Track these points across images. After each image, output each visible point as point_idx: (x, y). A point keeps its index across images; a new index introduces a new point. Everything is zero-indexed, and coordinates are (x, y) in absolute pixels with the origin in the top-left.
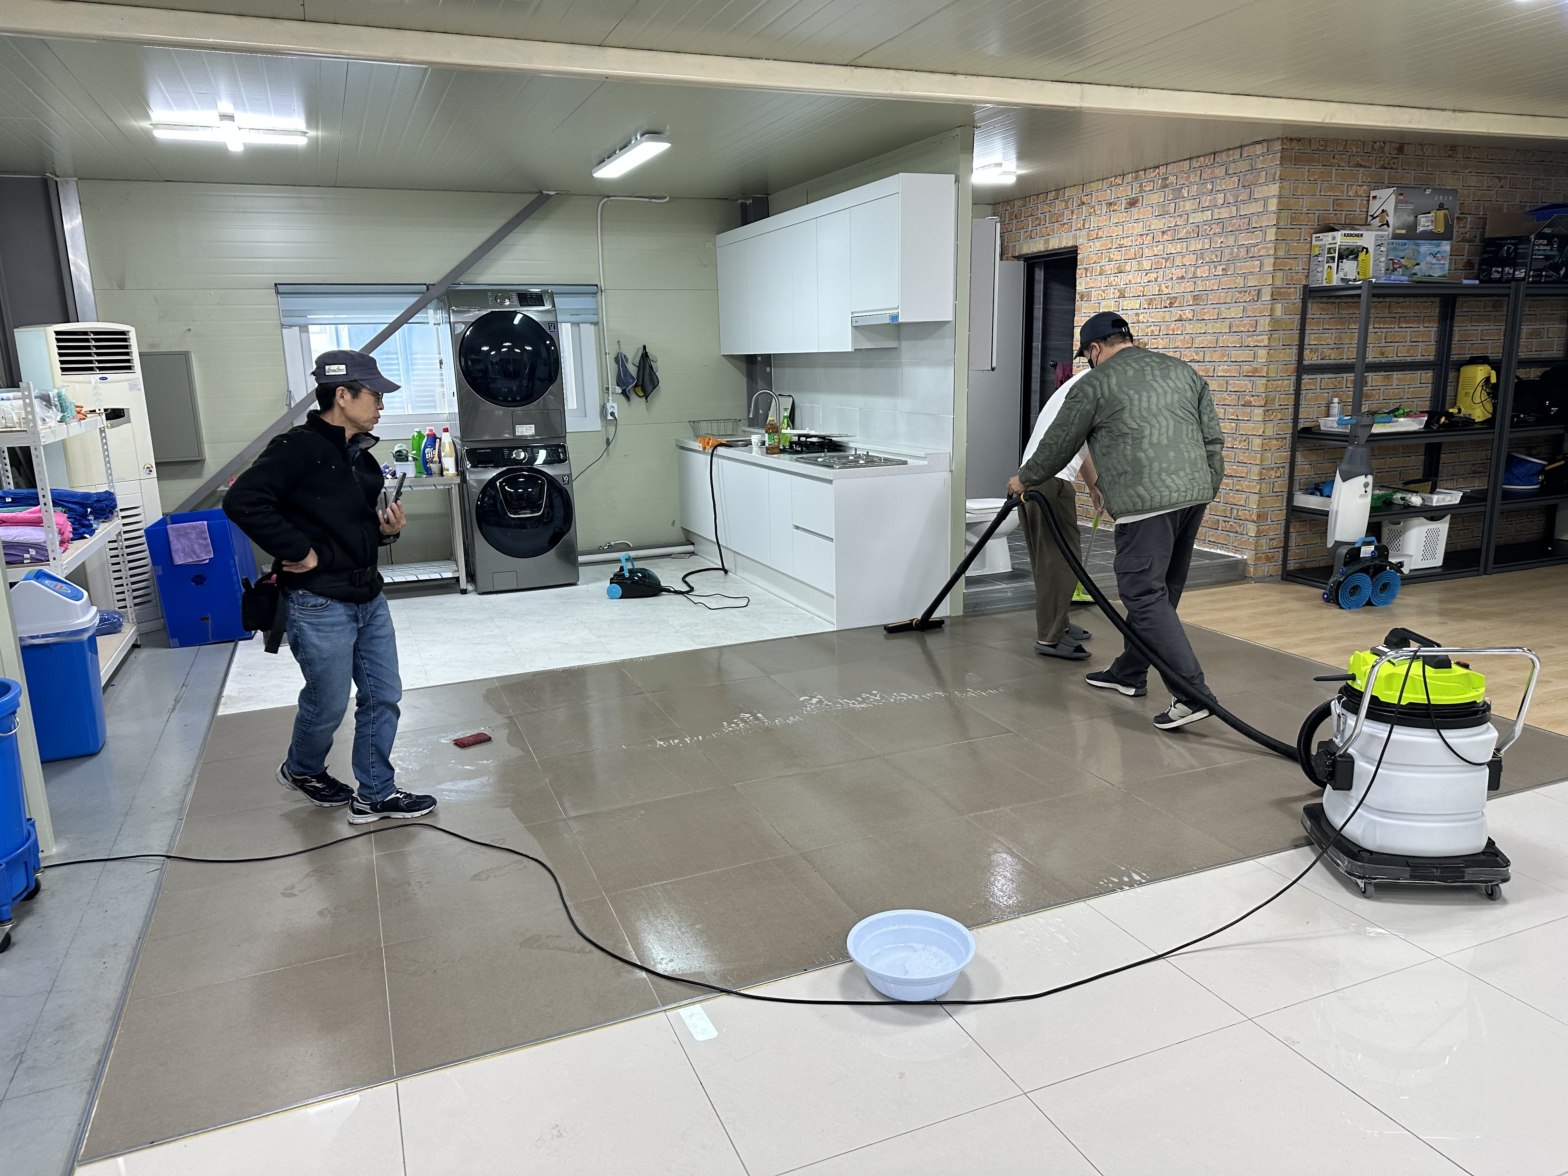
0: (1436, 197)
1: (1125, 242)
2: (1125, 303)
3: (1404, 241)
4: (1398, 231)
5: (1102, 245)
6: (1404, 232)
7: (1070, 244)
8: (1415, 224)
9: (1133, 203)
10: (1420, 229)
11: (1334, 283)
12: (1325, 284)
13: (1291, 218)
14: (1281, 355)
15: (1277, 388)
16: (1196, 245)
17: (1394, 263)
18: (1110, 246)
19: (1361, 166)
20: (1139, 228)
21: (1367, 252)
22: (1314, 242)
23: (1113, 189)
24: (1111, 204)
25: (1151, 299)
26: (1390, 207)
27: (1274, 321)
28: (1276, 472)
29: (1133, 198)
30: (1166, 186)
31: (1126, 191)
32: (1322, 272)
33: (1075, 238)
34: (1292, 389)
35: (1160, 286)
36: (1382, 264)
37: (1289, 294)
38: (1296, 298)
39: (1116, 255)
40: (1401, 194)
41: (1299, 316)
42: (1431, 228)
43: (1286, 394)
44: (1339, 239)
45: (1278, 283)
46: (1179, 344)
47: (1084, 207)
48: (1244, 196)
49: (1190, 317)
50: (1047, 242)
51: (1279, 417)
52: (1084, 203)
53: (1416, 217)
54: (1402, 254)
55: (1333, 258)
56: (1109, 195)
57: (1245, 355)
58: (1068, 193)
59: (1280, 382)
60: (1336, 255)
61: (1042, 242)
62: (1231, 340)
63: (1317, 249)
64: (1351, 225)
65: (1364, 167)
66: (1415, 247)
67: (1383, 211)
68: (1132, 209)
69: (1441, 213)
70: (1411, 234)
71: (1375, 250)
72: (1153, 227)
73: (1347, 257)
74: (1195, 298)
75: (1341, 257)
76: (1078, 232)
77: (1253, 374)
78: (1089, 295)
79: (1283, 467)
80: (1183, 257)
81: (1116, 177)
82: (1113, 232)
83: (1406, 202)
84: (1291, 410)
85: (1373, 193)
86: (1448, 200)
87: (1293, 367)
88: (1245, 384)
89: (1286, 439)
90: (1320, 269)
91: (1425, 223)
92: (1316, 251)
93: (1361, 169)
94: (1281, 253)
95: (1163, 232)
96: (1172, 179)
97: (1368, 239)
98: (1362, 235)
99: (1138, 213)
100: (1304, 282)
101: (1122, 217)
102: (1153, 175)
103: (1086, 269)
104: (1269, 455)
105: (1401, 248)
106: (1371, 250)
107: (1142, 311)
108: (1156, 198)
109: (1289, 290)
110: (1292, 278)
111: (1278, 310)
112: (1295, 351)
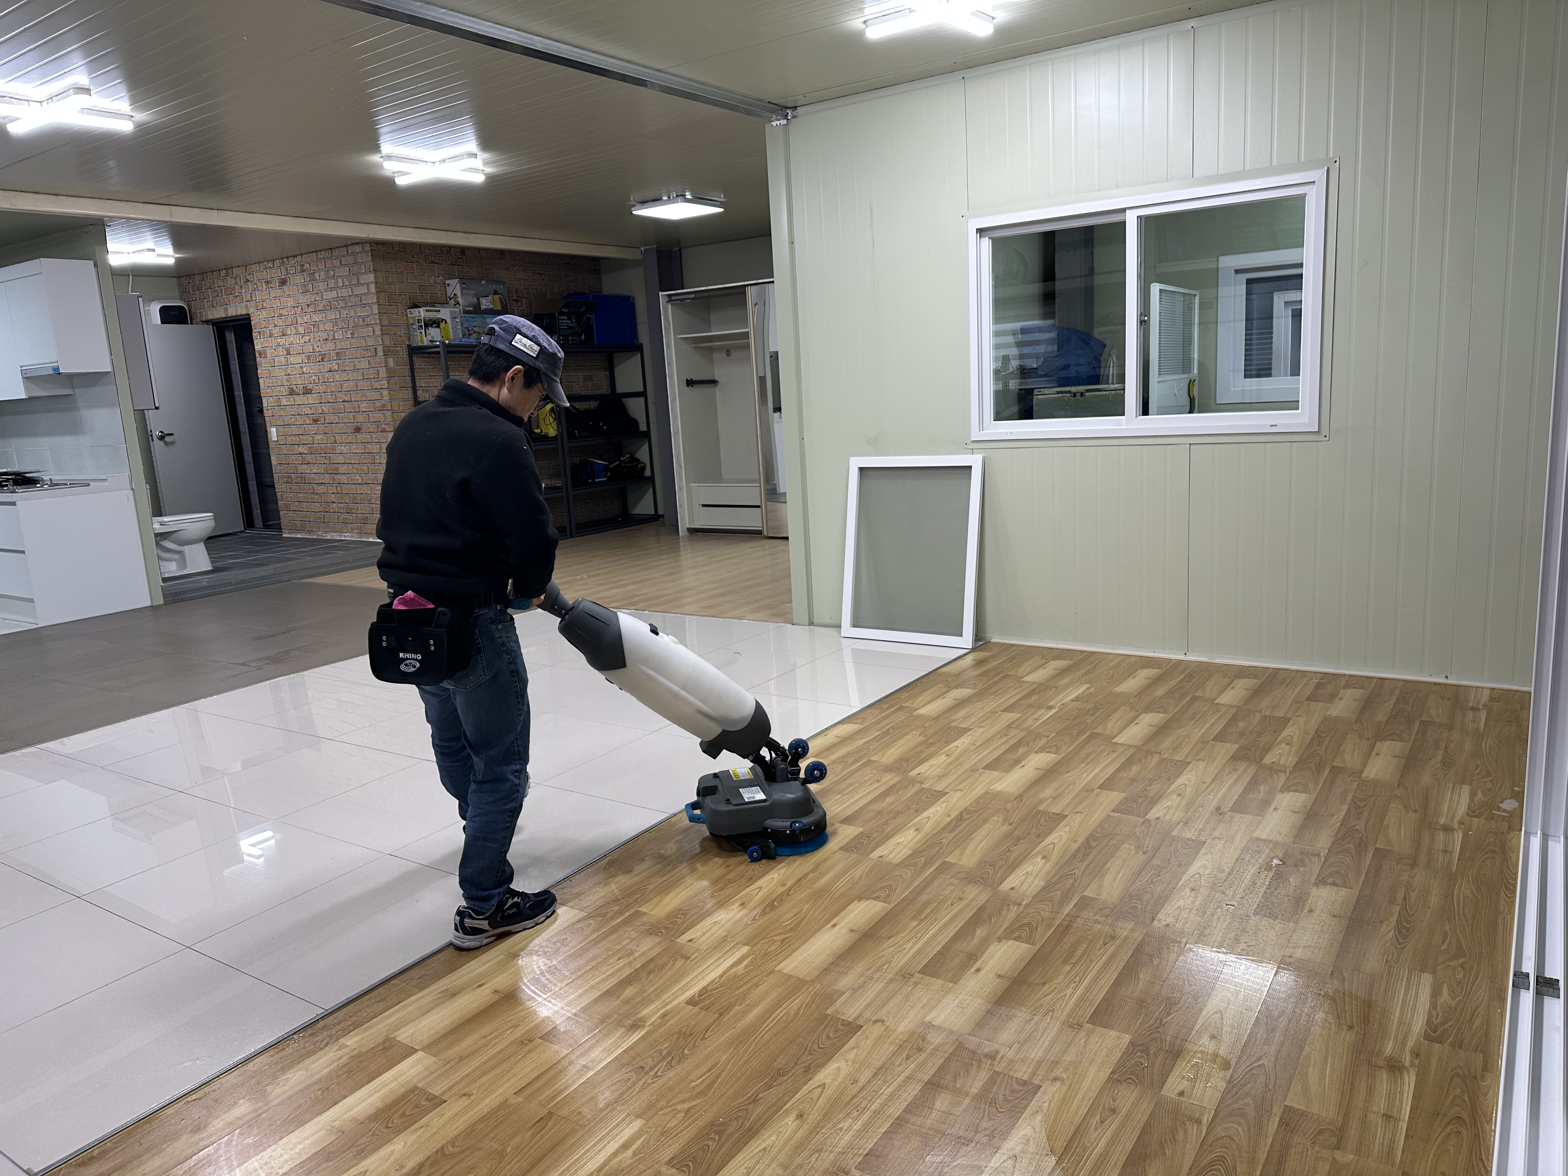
0: (491, 286)
1: (284, 312)
2: (292, 359)
3: (473, 315)
4: (466, 309)
5: (267, 314)
6: (471, 309)
7: (244, 312)
8: (479, 304)
9: (283, 282)
10: (483, 307)
11: (425, 344)
12: (420, 344)
13: (388, 298)
14: (400, 395)
16: (332, 316)
17: (469, 330)
18: (273, 315)
19: (435, 263)
20: (291, 302)
21: (446, 323)
22: (409, 315)
23: (268, 270)
24: (268, 282)
25: (309, 356)
26: (458, 291)
27: (389, 370)
29: (283, 279)
30: (303, 271)
31: (276, 273)
32: (417, 336)
33: (247, 307)
35: (313, 345)
36: (460, 331)
37: (397, 351)
38: (404, 354)
39: (279, 323)
40: (464, 284)
41: (409, 367)
42: (491, 306)
44: (422, 313)
45: (387, 343)
46: (333, 389)
47: (249, 283)
48: (354, 282)
49: (336, 368)
50: (226, 310)
52: (248, 281)
53: (478, 299)
54: (474, 324)
55: (421, 326)
56: (266, 275)
57: (375, 395)
58: (235, 271)
60: (423, 324)
61: (222, 310)
62: (365, 384)
63: (411, 320)
64: (433, 303)
65: (438, 263)
66: (482, 319)
67: (455, 295)
68: (284, 287)
69: (497, 297)
70: (477, 310)
71: (452, 322)
72: (300, 301)
73: (431, 326)
74: (338, 354)
75: (426, 326)
76: (248, 303)
77: (382, 409)
78: (265, 353)
80: (324, 324)
81: (268, 261)
82: (274, 304)
83: (469, 289)
85: (447, 282)
86: (500, 288)
88: (378, 416)
90: (415, 334)
91: (485, 303)
92: (411, 321)
93: (436, 265)
94: (385, 322)
95: (308, 305)
96: (307, 266)
97: (444, 313)
98: (439, 311)
99: (289, 290)
100: (407, 343)
101: (279, 292)
102: (293, 262)
103: (259, 332)
105: (472, 320)
106: (449, 321)
107: (304, 365)
108: (298, 279)
109: (397, 349)
110: (397, 339)
111: (391, 362)
112: (410, 391)
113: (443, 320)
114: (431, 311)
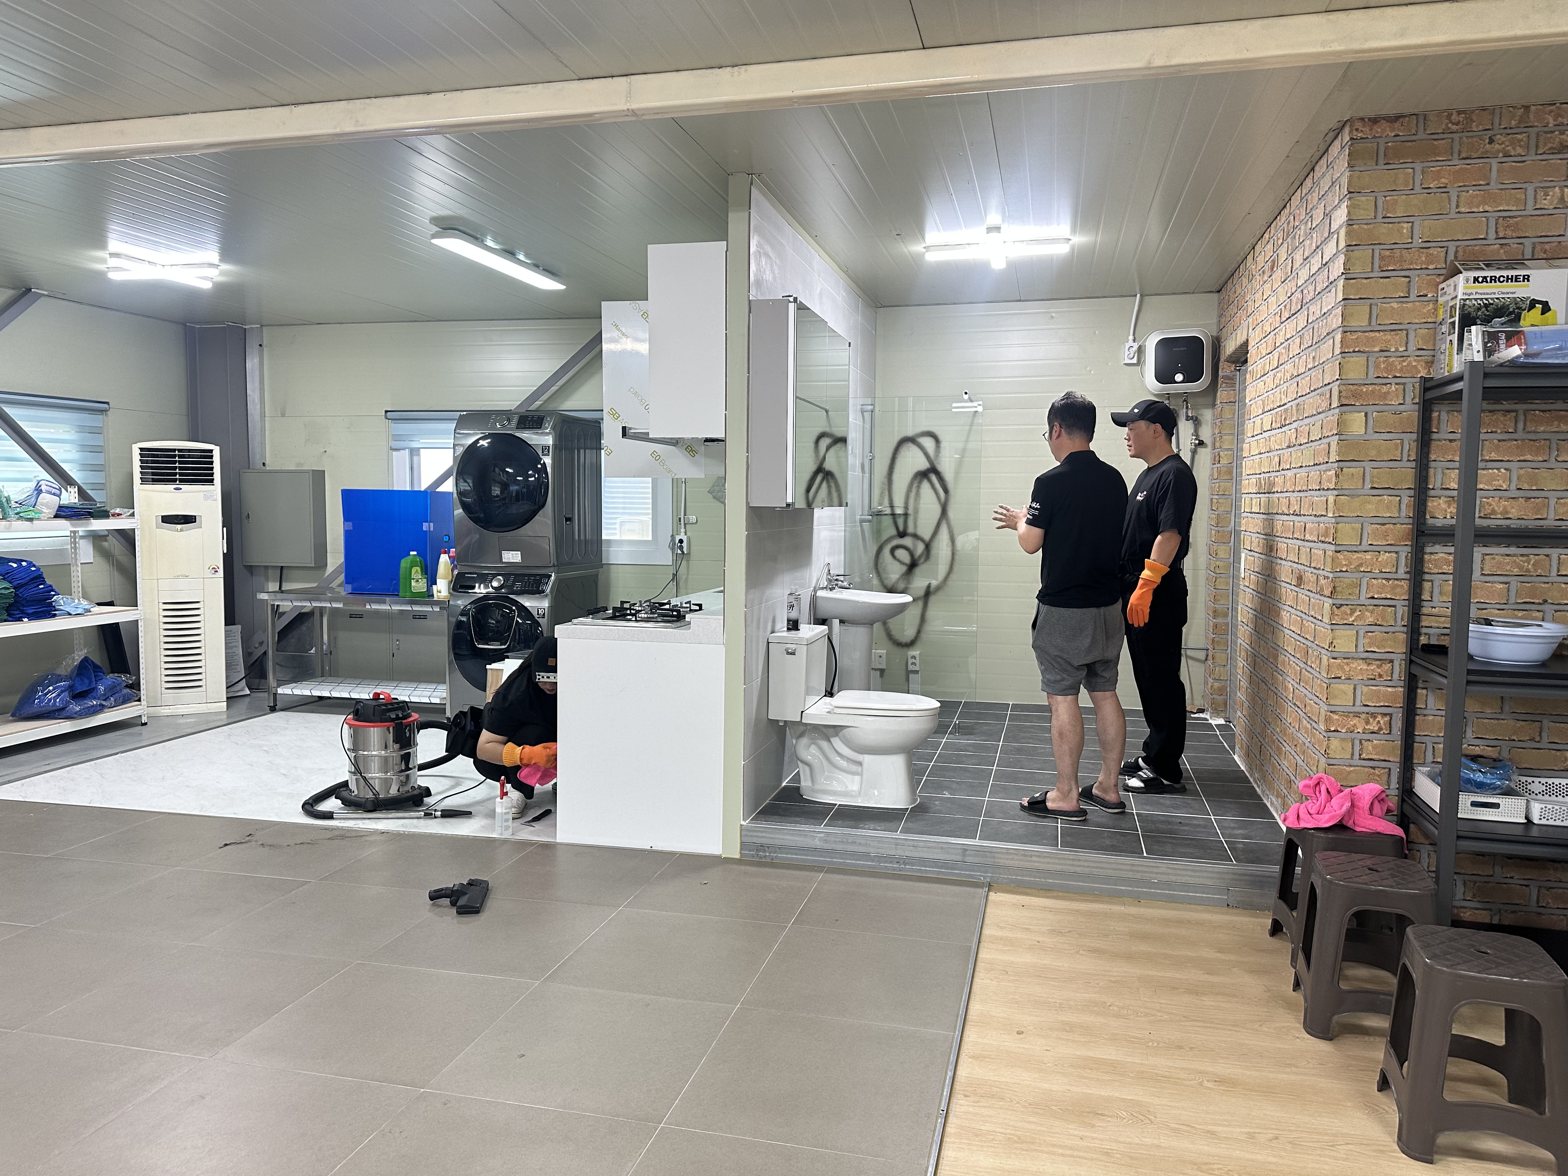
1: (1268, 327)
2: (1265, 421)
5: (1258, 335)
7: (1246, 337)
9: (1272, 267)
11: (1453, 371)
12: (1447, 374)
13: (1382, 258)
14: (1369, 506)
15: (1361, 565)
16: (1301, 322)
18: (1261, 335)
20: (1274, 304)
21: (1546, 310)
22: (1439, 300)
23: (1266, 248)
28: (1367, 723)
29: (1273, 260)
30: (1289, 234)
31: (1271, 250)
32: (1444, 352)
34: (1402, 569)
37: (1384, 397)
38: (1402, 401)
39: (1264, 349)
41: (1413, 438)
43: (1388, 579)
44: (1465, 288)
45: (1355, 376)
47: (1253, 281)
48: (1326, 231)
50: (1236, 337)
51: (1371, 620)
52: (1253, 276)
55: (1454, 325)
56: (1263, 259)
57: (1321, 505)
59: (1368, 556)
60: (1457, 320)
63: (1442, 311)
68: (1272, 276)
72: (1281, 300)
73: (1486, 322)
74: (1297, 409)
76: (1249, 319)
77: (1325, 539)
79: (1385, 715)
80: (1294, 342)
81: (1267, 229)
82: (1263, 314)
84: (1402, 610)
87: (1404, 527)
88: (1321, 556)
89: (1391, 661)
90: (1443, 348)
92: (1441, 315)
95: (1285, 307)
96: (1292, 221)
99: (1275, 280)
100: (1423, 373)
101: (1268, 290)
102: (1283, 219)
103: (1251, 372)
104: (1348, 688)
107: (1271, 432)
108: (1283, 254)
109: (1385, 389)
110: (1389, 368)
111: (1357, 423)
112: (1406, 500)
113: (1533, 303)
114: (1494, 279)
